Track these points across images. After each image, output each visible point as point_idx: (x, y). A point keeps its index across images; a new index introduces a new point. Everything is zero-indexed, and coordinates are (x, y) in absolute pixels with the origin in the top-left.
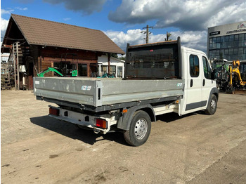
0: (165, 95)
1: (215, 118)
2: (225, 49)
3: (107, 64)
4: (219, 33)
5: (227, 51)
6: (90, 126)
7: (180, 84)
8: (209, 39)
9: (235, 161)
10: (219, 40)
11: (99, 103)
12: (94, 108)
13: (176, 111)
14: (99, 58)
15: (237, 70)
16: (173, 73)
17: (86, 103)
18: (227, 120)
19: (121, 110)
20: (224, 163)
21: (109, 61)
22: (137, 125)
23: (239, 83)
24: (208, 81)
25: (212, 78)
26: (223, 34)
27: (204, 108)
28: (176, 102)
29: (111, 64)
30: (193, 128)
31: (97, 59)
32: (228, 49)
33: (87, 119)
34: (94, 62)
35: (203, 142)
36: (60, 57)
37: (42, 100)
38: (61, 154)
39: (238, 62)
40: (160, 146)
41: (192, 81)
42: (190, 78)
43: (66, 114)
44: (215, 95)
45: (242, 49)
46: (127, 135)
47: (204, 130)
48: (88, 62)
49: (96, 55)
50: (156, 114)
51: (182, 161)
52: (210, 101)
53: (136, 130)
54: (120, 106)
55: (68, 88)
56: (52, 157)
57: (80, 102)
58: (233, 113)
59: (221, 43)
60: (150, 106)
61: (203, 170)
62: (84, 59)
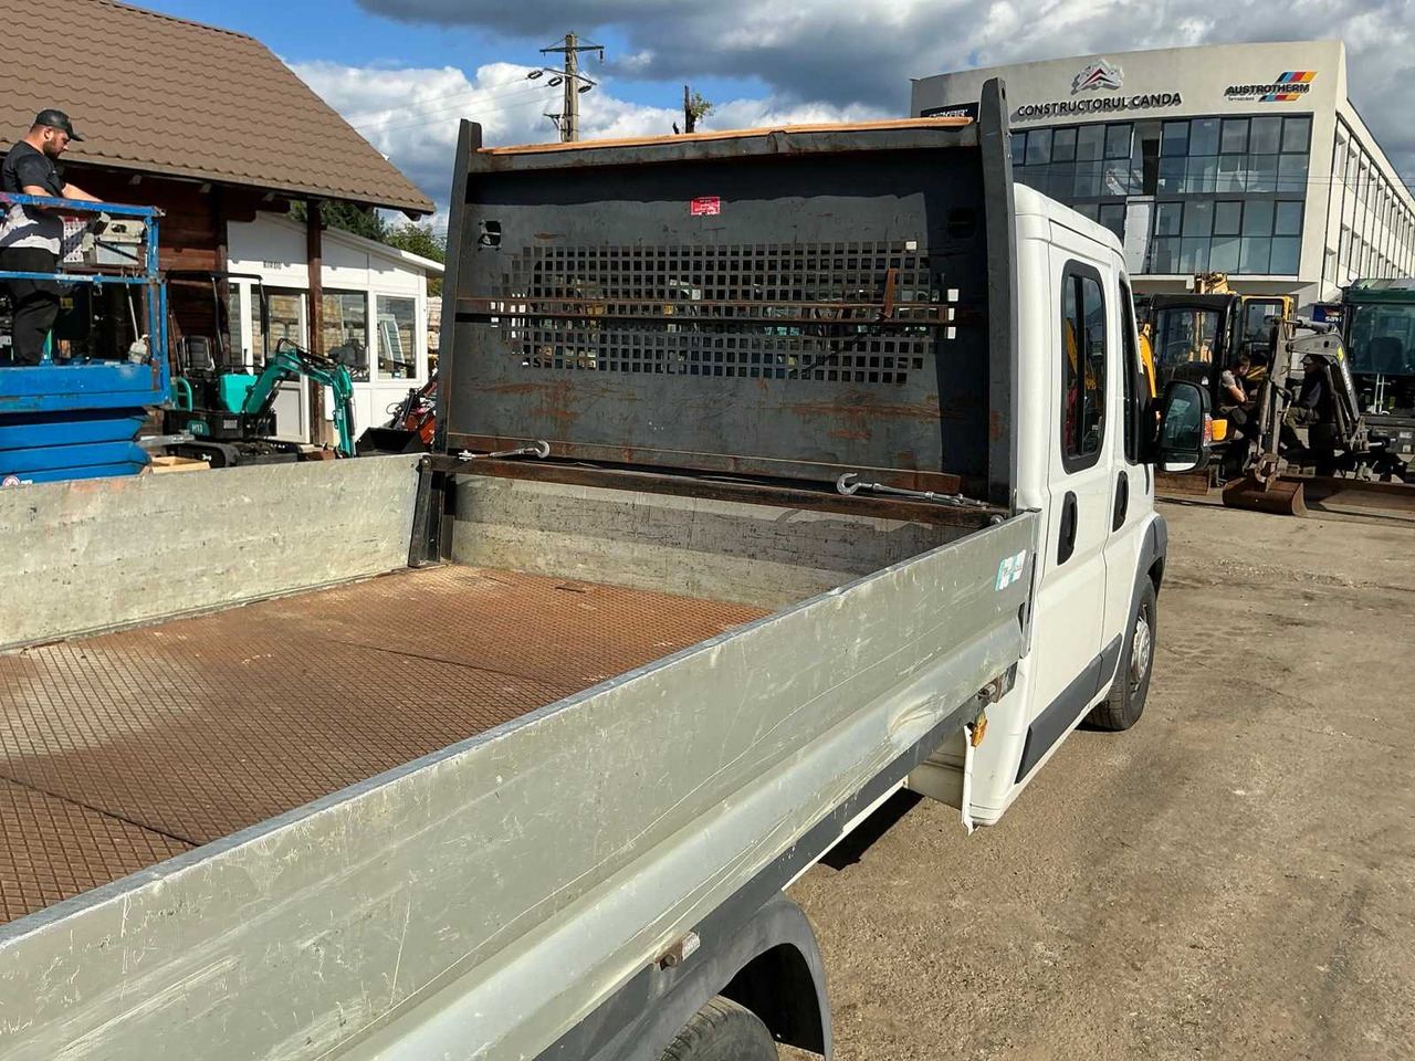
21: (313, 255)
31: (216, 242)
49: (210, 209)
52: (1131, 633)
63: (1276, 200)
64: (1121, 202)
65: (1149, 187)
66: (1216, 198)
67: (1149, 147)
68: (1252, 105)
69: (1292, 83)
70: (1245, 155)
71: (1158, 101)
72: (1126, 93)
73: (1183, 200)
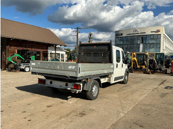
0: (106, 72)
1: (128, 86)
2: (125, 45)
3: (54, 52)
4: (122, 34)
5: (126, 46)
6: (69, 89)
7: (112, 66)
8: (116, 38)
9: (144, 105)
10: (122, 39)
11: (79, 75)
12: (76, 78)
13: (109, 81)
14: (49, 48)
15: (135, 59)
16: (108, 60)
17: (71, 75)
18: (135, 87)
19: (87, 79)
20: (139, 106)
21: (55, 50)
22: (93, 88)
23: (136, 67)
24: (124, 65)
25: (126, 63)
26: (124, 35)
27: (122, 80)
28: (109, 76)
29: (57, 52)
30: (118, 91)
31: (47, 49)
32: (127, 45)
33: (67, 85)
34: (46, 50)
35: (126, 97)
36: (22, 46)
37: (36, 74)
38: (53, 105)
39: (134, 54)
40: (105, 100)
41: (117, 64)
42: (117, 63)
43: (51, 83)
44: (127, 73)
45: (136, 45)
46: (88, 94)
47: (124, 92)
48: (41, 51)
49: (47, 46)
50: (102, 82)
51: (119, 106)
52: (125, 76)
53: (93, 91)
54: (87, 77)
55: (58, 67)
56: (48, 107)
57: (67, 75)
58: (136, 83)
59: (123, 41)
60: (99, 78)
61: (131, 109)
62: (39, 48)
63: (157, 44)
64: (139, 44)
65: (142, 42)
66: (150, 44)
67: (142, 38)
68: (154, 33)
69: (158, 31)
70: (153, 39)
71: (143, 33)
72: (139, 32)
73: (146, 44)
